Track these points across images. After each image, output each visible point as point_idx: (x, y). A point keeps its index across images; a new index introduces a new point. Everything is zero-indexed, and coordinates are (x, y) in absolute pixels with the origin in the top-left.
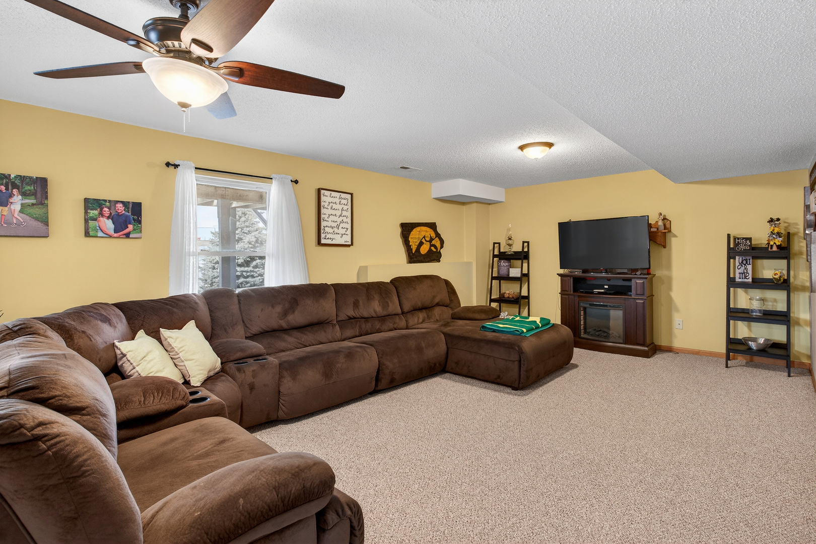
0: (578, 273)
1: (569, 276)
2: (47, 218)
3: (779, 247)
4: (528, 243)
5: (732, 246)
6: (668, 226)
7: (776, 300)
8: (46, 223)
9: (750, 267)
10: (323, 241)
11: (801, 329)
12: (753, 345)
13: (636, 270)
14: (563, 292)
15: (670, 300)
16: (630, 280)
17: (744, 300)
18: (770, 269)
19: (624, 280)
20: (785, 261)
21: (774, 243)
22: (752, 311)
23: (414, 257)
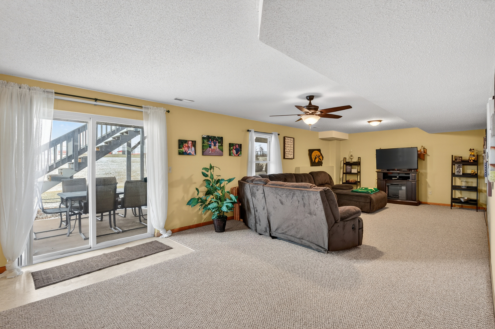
0: (385, 171)
1: (382, 172)
2: (223, 149)
3: (473, 160)
4: (360, 158)
5: (454, 160)
6: (425, 151)
7: (473, 182)
8: (223, 151)
9: (461, 169)
10: (286, 157)
11: (483, 193)
12: (462, 200)
13: (411, 170)
14: (378, 179)
15: (426, 182)
16: (409, 174)
17: (458, 182)
18: (470, 170)
19: (406, 174)
20: (476, 166)
21: (472, 159)
22: (462, 186)
23: (313, 164)
